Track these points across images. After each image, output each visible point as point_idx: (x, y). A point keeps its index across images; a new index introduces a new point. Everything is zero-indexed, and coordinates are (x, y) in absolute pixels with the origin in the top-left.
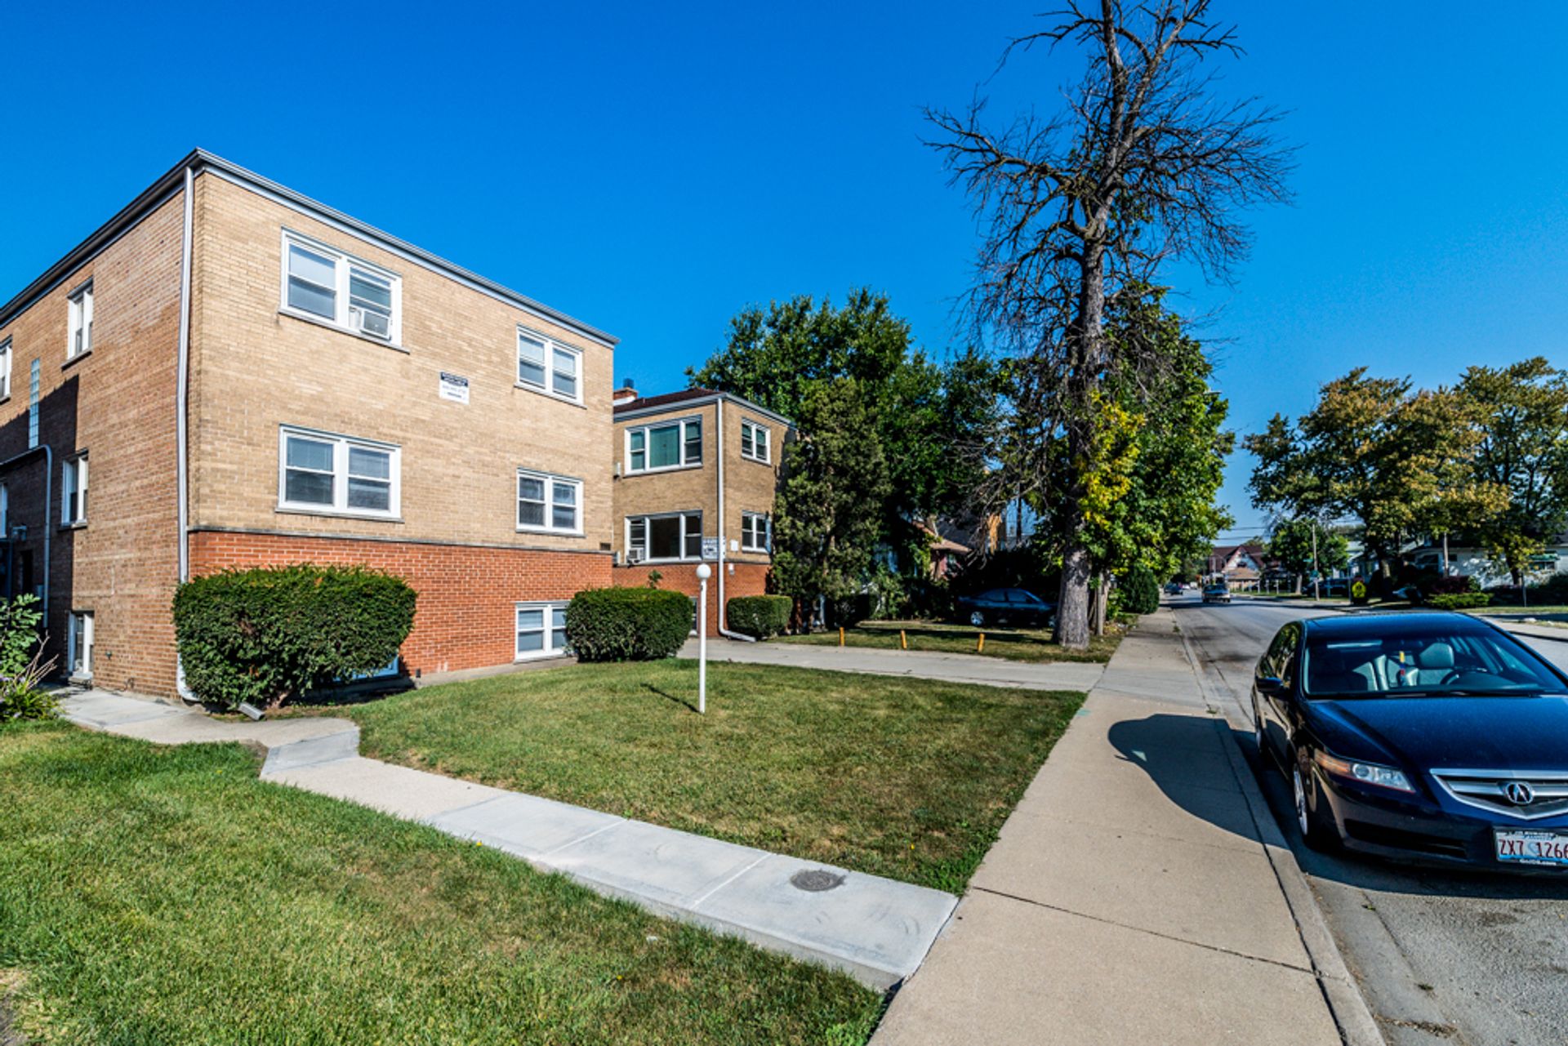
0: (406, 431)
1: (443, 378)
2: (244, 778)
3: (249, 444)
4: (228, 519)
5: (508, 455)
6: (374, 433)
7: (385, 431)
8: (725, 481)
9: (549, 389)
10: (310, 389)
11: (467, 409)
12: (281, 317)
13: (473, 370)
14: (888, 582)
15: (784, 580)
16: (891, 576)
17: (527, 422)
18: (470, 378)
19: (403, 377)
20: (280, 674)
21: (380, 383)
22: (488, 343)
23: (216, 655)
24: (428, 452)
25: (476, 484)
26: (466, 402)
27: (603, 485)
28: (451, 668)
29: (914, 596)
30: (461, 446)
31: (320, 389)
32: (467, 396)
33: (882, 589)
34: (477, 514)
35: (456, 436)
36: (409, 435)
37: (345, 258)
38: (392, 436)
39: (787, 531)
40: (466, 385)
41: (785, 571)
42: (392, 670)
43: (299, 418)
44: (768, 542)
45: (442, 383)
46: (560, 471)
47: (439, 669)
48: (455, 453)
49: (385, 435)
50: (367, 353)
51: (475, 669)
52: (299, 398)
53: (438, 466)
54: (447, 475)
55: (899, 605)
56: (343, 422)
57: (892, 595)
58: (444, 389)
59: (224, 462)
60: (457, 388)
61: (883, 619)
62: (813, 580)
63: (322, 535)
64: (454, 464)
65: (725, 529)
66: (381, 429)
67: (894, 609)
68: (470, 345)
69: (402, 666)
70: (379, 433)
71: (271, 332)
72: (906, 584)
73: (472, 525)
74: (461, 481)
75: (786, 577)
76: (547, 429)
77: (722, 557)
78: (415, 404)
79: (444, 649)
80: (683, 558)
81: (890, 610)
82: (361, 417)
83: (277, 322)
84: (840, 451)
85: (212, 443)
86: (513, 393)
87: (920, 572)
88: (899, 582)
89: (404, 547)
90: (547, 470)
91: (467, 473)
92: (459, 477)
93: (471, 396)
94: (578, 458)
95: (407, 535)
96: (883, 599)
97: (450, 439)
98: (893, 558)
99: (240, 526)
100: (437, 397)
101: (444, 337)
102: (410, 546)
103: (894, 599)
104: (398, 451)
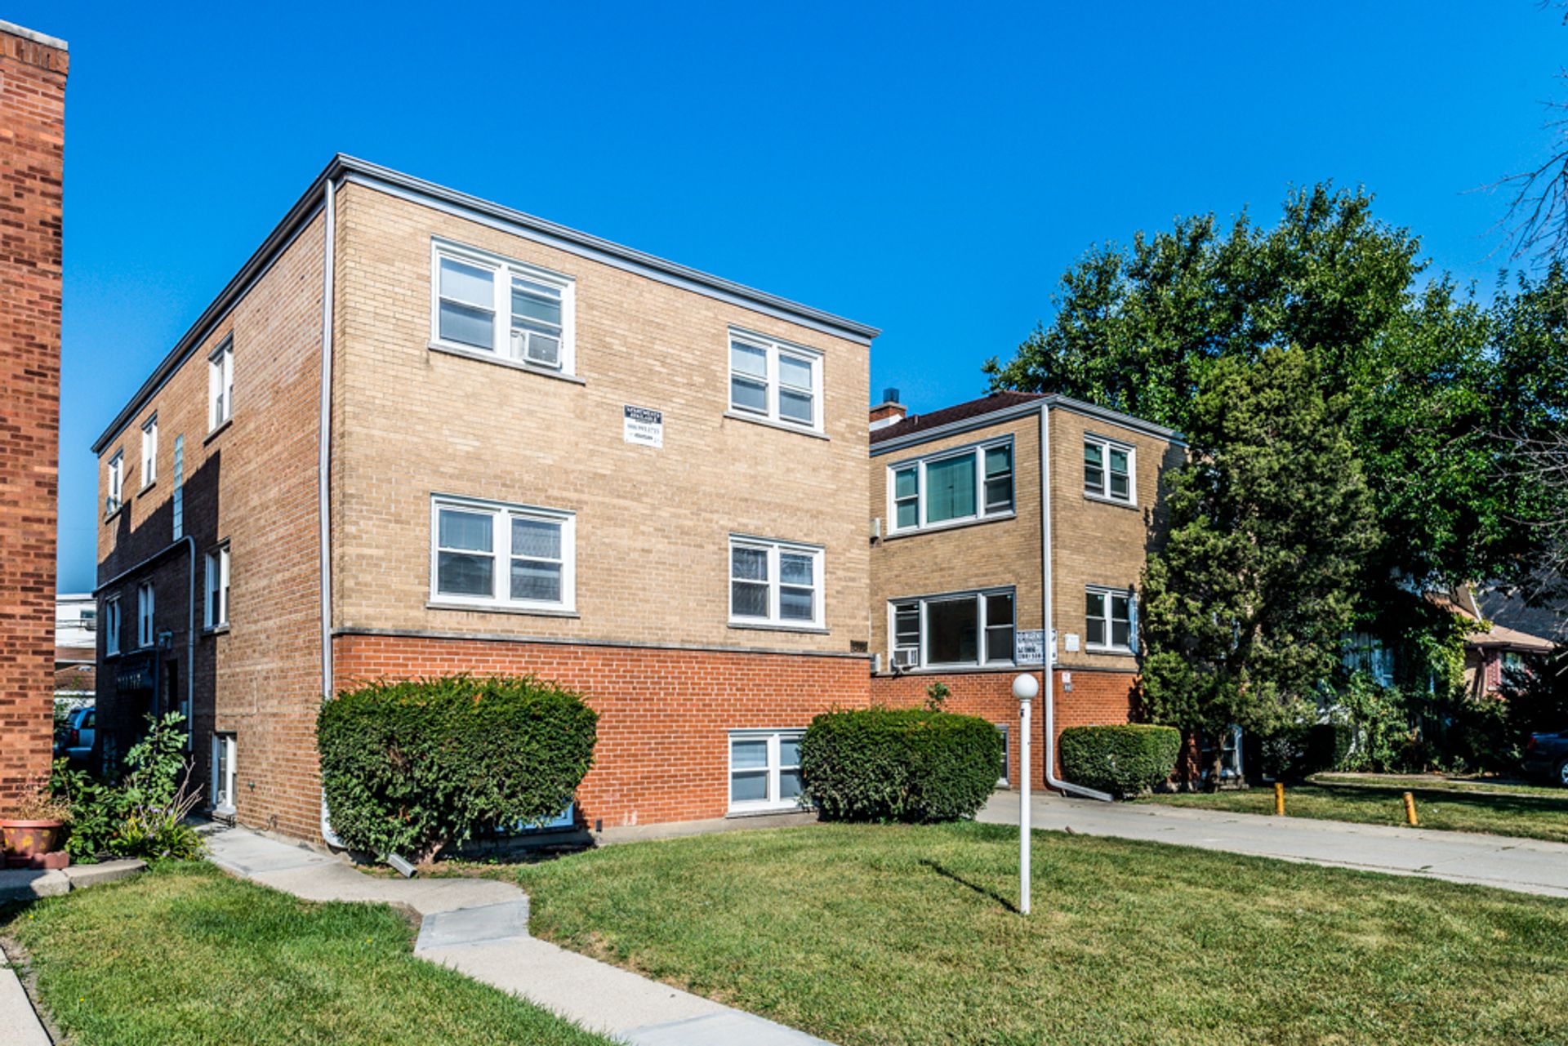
0: (582, 492)
1: (628, 414)
2: (397, 952)
3: (397, 522)
4: (375, 619)
5: (715, 517)
6: (542, 497)
7: (555, 493)
8: (1055, 537)
9: (774, 417)
10: (465, 445)
11: (661, 455)
12: (431, 353)
13: (666, 398)
14: (1372, 704)
15: (1164, 700)
16: (1379, 693)
17: (742, 467)
18: (664, 410)
19: (578, 417)
20: (433, 818)
21: (548, 428)
22: (688, 358)
23: (363, 791)
24: (609, 518)
25: (671, 560)
26: (659, 445)
27: (855, 553)
28: (642, 821)
29: (1429, 730)
30: (653, 507)
31: (477, 444)
32: (659, 437)
33: (1360, 715)
34: (674, 603)
35: (646, 495)
36: (585, 497)
37: (505, 265)
38: (564, 499)
39: (1169, 617)
40: (659, 421)
41: (1165, 684)
42: (565, 820)
43: (454, 483)
44: (1134, 636)
45: (628, 421)
46: (790, 536)
47: (625, 822)
48: (645, 518)
49: (556, 499)
50: (532, 390)
51: (673, 824)
52: (453, 458)
53: (623, 538)
54: (635, 550)
55: (1395, 745)
56: (504, 485)
57: (1382, 727)
58: (630, 430)
59: (369, 546)
60: (647, 426)
61: (1361, 769)
62: (1220, 699)
63: (480, 636)
64: (643, 533)
65: (1055, 615)
66: (550, 492)
67: (1386, 752)
68: (663, 364)
69: (578, 813)
70: (548, 497)
71: (420, 375)
72: (1412, 709)
73: (668, 618)
74: (653, 557)
75: (1168, 694)
76: (770, 476)
77: (1051, 661)
78: (592, 453)
79: (633, 793)
80: (983, 663)
81: (1377, 755)
82: (526, 477)
83: (427, 361)
84: (1273, 477)
85: (357, 523)
86: (722, 426)
87: (1442, 686)
88: (1397, 704)
89: (580, 650)
90: (772, 535)
91: (660, 545)
92: (649, 551)
93: (665, 436)
94: (816, 515)
95: (584, 635)
96: (1363, 734)
97: (638, 499)
98: (1382, 663)
99: (388, 627)
100: (621, 440)
101: (629, 356)
102: (587, 649)
103: (1386, 735)
104: (572, 518)
